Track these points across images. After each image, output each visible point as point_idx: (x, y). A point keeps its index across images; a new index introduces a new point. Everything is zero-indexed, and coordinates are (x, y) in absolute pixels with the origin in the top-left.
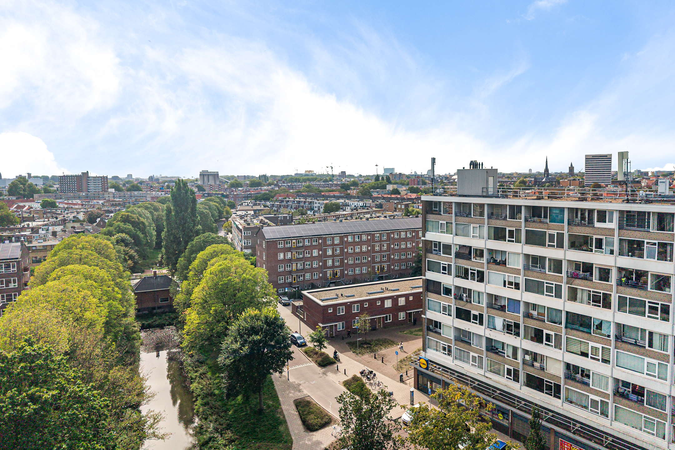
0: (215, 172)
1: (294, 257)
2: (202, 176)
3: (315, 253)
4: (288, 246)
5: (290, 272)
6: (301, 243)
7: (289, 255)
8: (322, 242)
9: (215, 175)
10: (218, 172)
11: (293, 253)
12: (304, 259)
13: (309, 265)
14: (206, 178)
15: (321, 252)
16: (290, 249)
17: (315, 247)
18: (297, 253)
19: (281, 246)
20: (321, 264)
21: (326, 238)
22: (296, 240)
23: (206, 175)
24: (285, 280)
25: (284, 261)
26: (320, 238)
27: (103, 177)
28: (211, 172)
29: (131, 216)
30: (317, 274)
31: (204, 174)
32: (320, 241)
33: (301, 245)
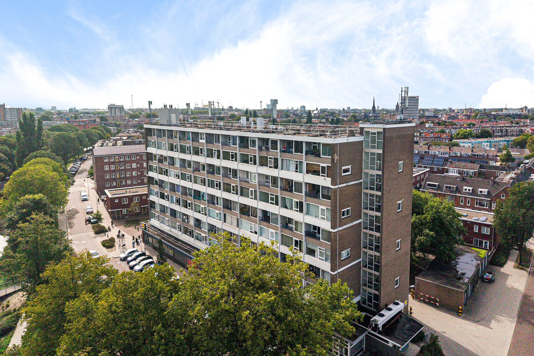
0: (120, 106)
1: (117, 168)
2: (110, 109)
3: (134, 165)
4: (112, 160)
5: (114, 179)
6: (122, 158)
7: (113, 168)
8: (139, 158)
9: (121, 108)
10: (123, 106)
11: (116, 166)
12: (126, 170)
13: (130, 174)
14: (113, 110)
15: (138, 165)
16: (113, 163)
17: (134, 162)
18: (119, 166)
19: (106, 160)
20: (139, 173)
21: (142, 155)
22: (118, 156)
23: (113, 108)
24: (111, 185)
25: (110, 172)
26: (137, 155)
27: (18, 108)
28: (117, 106)
29: (8, 140)
30: (136, 180)
31: (111, 107)
32: (138, 157)
33: (122, 160)
